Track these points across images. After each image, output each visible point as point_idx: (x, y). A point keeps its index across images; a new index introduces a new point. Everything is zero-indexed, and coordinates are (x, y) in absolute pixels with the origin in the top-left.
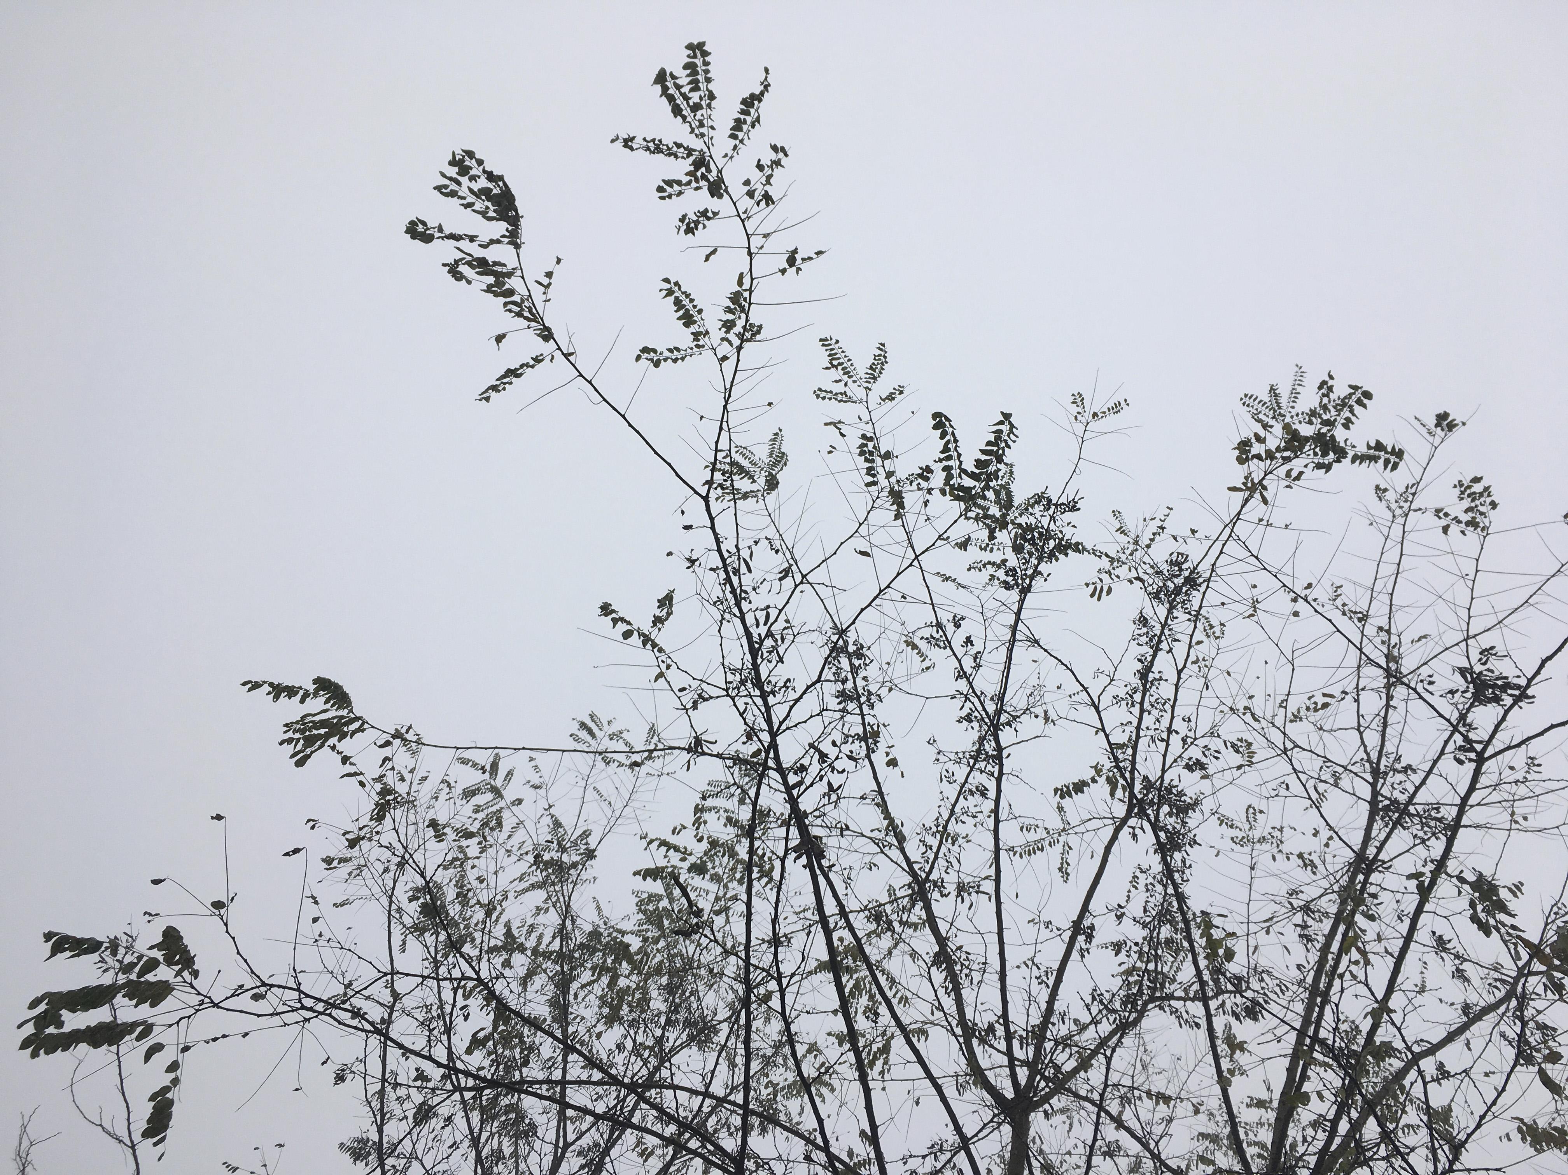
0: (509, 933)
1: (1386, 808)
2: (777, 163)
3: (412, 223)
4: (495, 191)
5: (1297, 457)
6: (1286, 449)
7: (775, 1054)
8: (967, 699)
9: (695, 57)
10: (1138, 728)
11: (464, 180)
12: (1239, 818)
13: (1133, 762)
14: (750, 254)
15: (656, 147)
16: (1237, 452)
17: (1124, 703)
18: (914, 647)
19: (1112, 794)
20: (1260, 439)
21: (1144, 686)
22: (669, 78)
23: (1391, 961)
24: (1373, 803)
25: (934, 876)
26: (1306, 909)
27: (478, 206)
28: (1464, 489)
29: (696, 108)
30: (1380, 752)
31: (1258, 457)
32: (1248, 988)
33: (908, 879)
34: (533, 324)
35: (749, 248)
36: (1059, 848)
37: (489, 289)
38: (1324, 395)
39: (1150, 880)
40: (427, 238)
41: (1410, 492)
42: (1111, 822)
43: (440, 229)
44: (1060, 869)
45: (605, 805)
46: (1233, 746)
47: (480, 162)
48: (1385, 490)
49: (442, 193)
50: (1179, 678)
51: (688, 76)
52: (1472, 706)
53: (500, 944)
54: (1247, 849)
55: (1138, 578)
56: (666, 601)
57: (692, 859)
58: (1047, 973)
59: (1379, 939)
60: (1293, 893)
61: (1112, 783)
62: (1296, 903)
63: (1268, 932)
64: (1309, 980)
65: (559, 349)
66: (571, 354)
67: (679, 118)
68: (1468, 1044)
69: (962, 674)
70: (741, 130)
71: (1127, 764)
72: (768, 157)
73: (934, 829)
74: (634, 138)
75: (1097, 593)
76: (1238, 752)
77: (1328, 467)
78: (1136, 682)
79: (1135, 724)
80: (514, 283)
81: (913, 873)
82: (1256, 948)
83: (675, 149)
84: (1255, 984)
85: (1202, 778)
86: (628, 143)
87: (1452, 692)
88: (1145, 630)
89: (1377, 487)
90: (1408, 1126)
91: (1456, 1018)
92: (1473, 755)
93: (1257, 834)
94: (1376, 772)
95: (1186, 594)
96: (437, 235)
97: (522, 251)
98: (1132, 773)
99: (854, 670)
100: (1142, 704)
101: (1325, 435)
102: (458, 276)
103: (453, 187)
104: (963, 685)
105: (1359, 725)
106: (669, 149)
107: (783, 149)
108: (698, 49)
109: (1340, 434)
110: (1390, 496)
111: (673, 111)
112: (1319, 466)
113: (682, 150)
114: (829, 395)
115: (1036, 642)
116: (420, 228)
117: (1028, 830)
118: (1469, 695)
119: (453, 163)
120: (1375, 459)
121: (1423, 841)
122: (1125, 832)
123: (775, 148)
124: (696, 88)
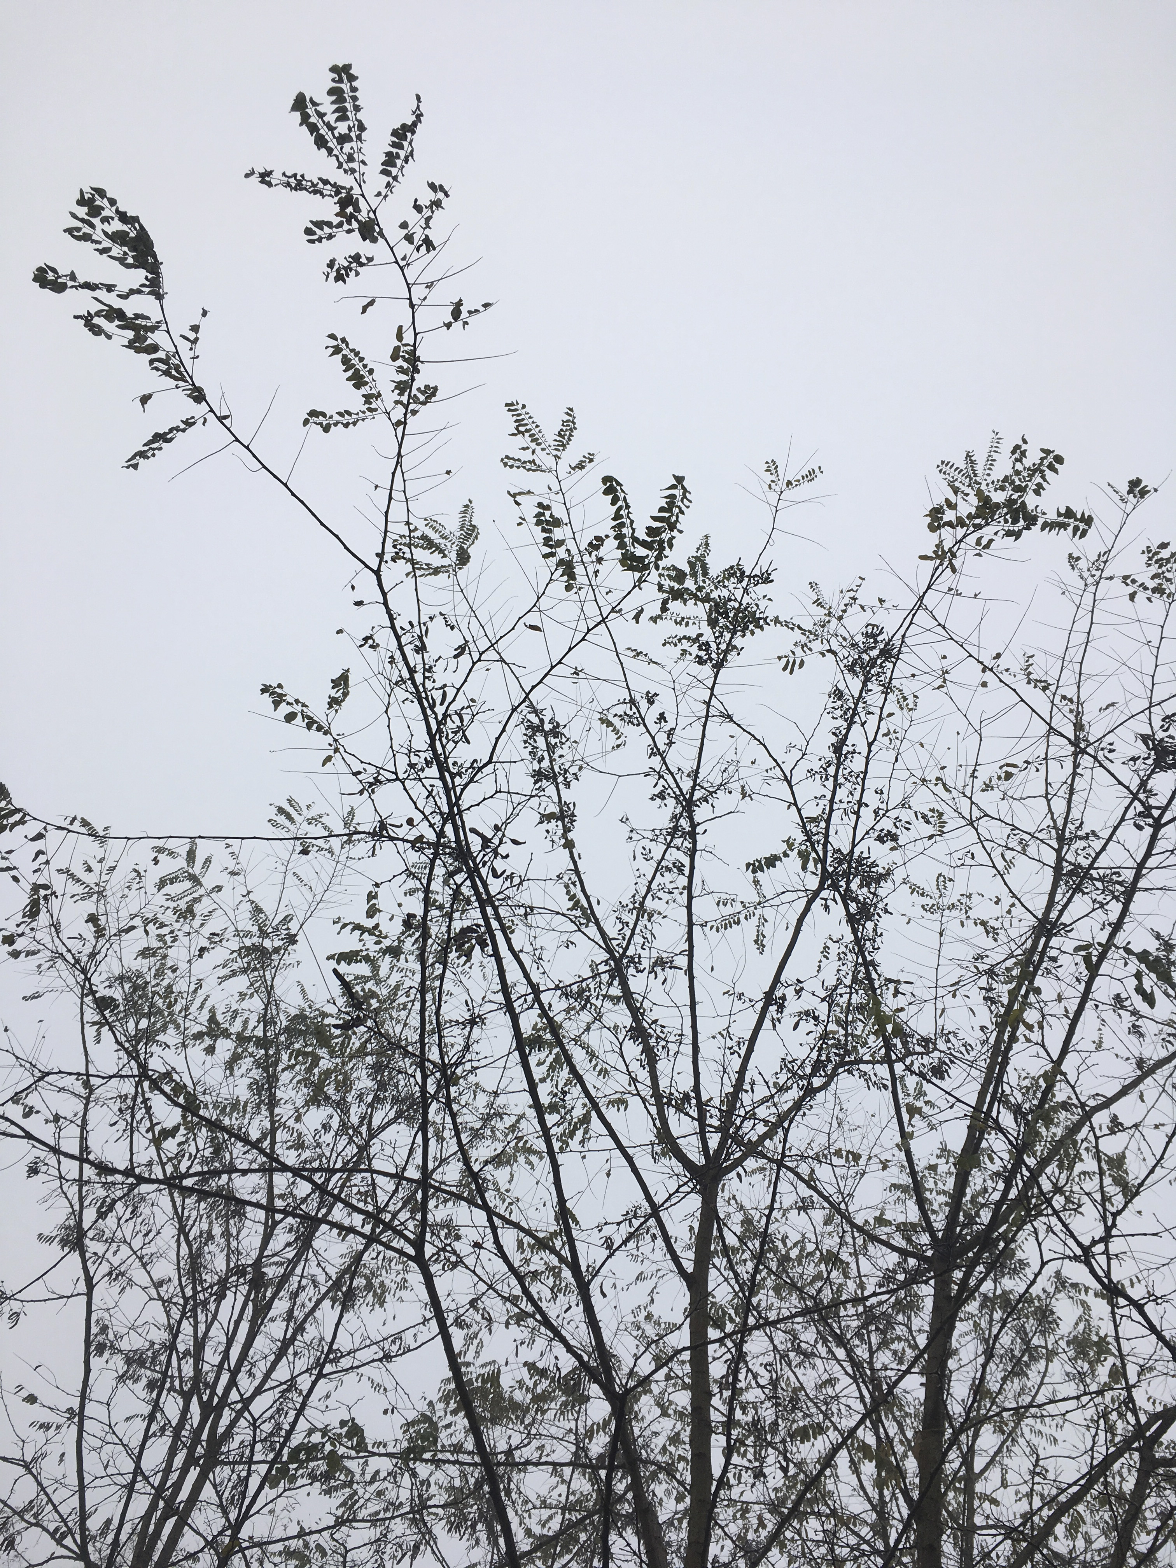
0: (212, 1019)
1: (1070, 874)
2: (437, 204)
3: (40, 269)
4: (132, 235)
5: (987, 524)
6: (977, 516)
7: (484, 1126)
8: (661, 777)
9: (341, 81)
10: (832, 801)
11: (96, 221)
12: (930, 886)
13: (826, 836)
14: (412, 306)
15: (298, 184)
16: (929, 519)
17: (818, 776)
18: (609, 724)
19: (804, 868)
20: (952, 506)
21: (838, 759)
22: (309, 105)
23: (1066, 1022)
24: (1058, 869)
25: (630, 953)
26: (991, 973)
27: (114, 253)
28: (1152, 555)
29: (343, 139)
30: (1066, 819)
31: (950, 524)
32: (935, 1049)
33: (605, 956)
34: (181, 383)
35: (410, 299)
36: (754, 921)
37: (130, 345)
38: (1017, 460)
39: (843, 949)
40: (59, 288)
41: (1103, 559)
42: (803, 894)
43: (73, 277)
44: (756, 942)
45: (305, 890)
46: (924, 817)
47: (112, 202)
48: (1078, 559)
49: (73, 236)
50: (870, 751)
51: (333, 103)
52: (1153, 772)
53: (205, 1030)
54: (937, 916)
55: (830, 651)
56: (342, 681)
57: (387, 943)
58: (739, 1043)
59: (1060, 999)
60: (979, 957)
61: (804, 856)
62: (982, 967)
63: (954, 996)
64: (992, 1040)
65: (212, 411)
66: (226, 417)
67: (323, 150)
68: (1141, 1097)
69: (655, 751)
70: (395, 166)
71: (820, 837)
72: (426, 197)
73: (631, 906)
74: (271, 172)
75: (789, 667)
76: (928, 822)
77: (1017, 535)
78: (830, 755)
79: (829, 797)
80: (157, 337)
81: (609, 950)
82: (943, 1011)
83: (321, 185)
84: (941, 1045)
85: (892, 849)
86: (265, 177)
87: (1134, 759)
88: (839, 703)
89: (1070, 556)
90: (1084, 1173)
91: (1130, 1071)
92: (1150, 821)
93: (946, 901)
94: (1061, 839)
95: (881, 666)
96: (70, 284)
97: (165, 302)
98: (825, 846)
99: (551, 748)
100: (836, 777)
101: (1015, 501)
102: (97, 331)
103: (87, 229)
104: (656, 761)
105: (1047, 793)
106: (314, 185)
107: (441, 188)
108: (343, 72)
109: (1031, 500)
110: (1082, 564)
111: (316, 143)
112: (1009, 534)
113: (328, 187)
114: (518, 464)
115: (730, 718)
116: (51, 276)
117: (725, 904)
118: (1150, 762)
119: (81, 202)
120: (1064, 526)
121: (1102, 906)
122: (818, 904)
123: (432, 186)
124: (343, 118)
